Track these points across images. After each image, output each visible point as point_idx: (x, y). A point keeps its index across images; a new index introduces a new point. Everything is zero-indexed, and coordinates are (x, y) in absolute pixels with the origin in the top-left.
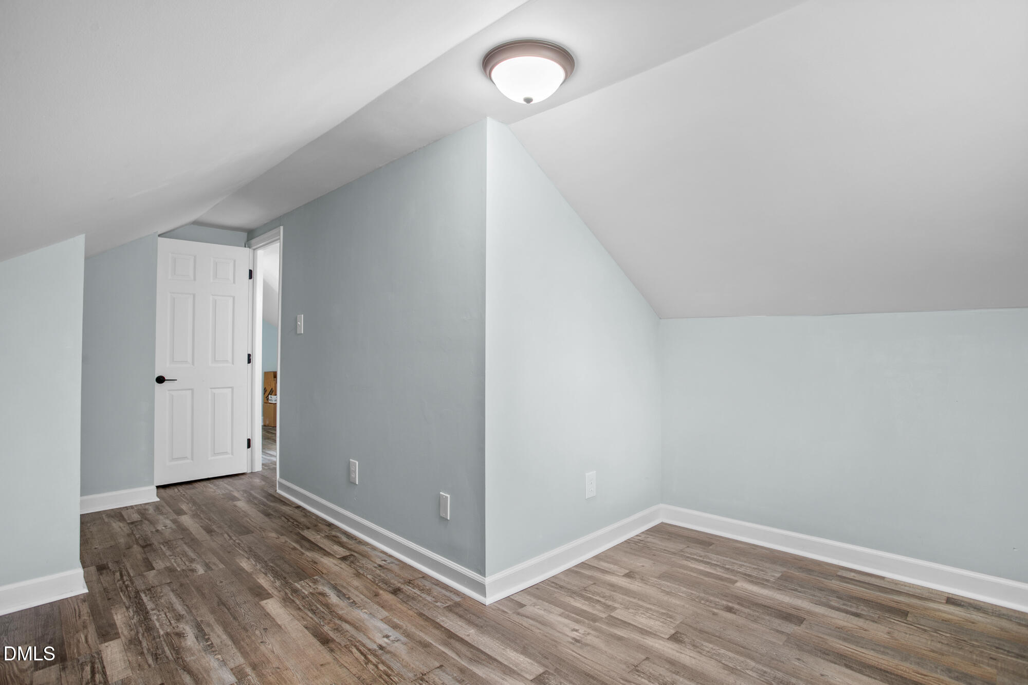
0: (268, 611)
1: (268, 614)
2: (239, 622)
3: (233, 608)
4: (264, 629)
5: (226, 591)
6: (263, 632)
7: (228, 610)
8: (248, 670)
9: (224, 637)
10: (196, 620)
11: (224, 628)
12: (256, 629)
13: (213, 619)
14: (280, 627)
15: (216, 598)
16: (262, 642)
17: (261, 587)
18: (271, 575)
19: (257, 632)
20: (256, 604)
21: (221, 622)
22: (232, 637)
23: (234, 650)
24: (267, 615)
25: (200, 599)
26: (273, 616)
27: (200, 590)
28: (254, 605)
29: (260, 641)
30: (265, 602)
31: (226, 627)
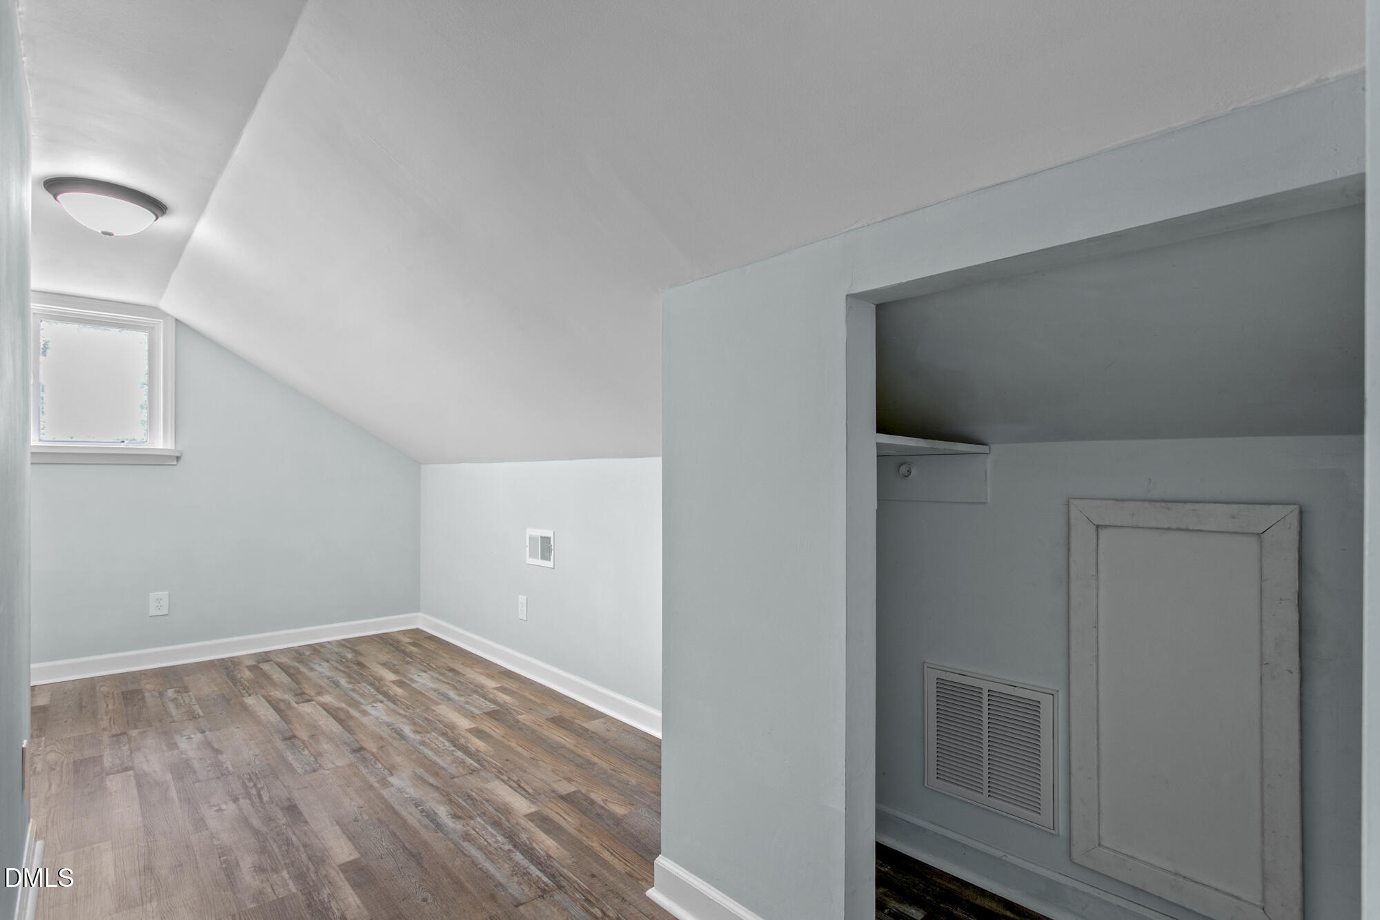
0: (349, 844)
1: (350, 840)
2: (389, 829)
3: (399, 849)
4: (358, 821)
5: (413, 880)
6: (359, 818)
7: (405, 846)
8: (376, 785)
9: (404, 813)
10: (444, 834)
11: (406, 823)
12: (368, 821)
13: (422, 833)
14: (338, 823)
15: (426, 866)
16: (362, 807)
17: (356, 886)
18: (333, 914)
19: (366, 817)
20: (366, 853)
21: (411, 829)
22: (396, 813)
23: (392, 801)
24: (352, 838)
25: (450, 865)
26: (344, 836)
27: (457, 884)
28: (368, 852)
29: (364, 809)
30: (352, 858)
31: (404, 824)
